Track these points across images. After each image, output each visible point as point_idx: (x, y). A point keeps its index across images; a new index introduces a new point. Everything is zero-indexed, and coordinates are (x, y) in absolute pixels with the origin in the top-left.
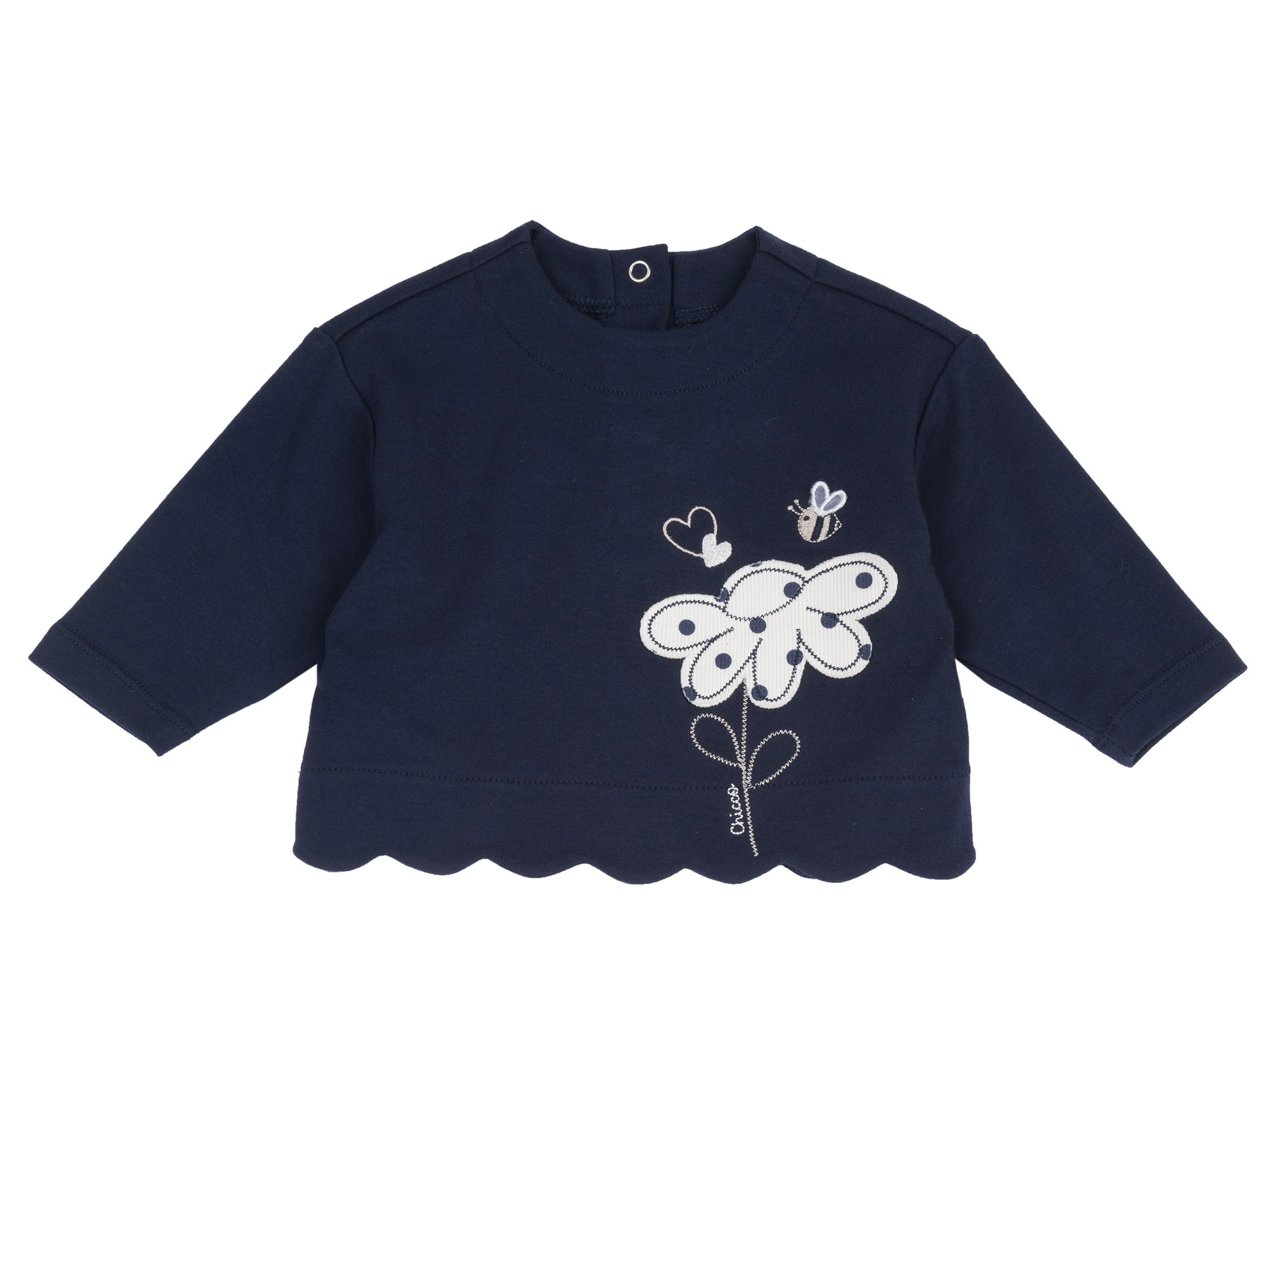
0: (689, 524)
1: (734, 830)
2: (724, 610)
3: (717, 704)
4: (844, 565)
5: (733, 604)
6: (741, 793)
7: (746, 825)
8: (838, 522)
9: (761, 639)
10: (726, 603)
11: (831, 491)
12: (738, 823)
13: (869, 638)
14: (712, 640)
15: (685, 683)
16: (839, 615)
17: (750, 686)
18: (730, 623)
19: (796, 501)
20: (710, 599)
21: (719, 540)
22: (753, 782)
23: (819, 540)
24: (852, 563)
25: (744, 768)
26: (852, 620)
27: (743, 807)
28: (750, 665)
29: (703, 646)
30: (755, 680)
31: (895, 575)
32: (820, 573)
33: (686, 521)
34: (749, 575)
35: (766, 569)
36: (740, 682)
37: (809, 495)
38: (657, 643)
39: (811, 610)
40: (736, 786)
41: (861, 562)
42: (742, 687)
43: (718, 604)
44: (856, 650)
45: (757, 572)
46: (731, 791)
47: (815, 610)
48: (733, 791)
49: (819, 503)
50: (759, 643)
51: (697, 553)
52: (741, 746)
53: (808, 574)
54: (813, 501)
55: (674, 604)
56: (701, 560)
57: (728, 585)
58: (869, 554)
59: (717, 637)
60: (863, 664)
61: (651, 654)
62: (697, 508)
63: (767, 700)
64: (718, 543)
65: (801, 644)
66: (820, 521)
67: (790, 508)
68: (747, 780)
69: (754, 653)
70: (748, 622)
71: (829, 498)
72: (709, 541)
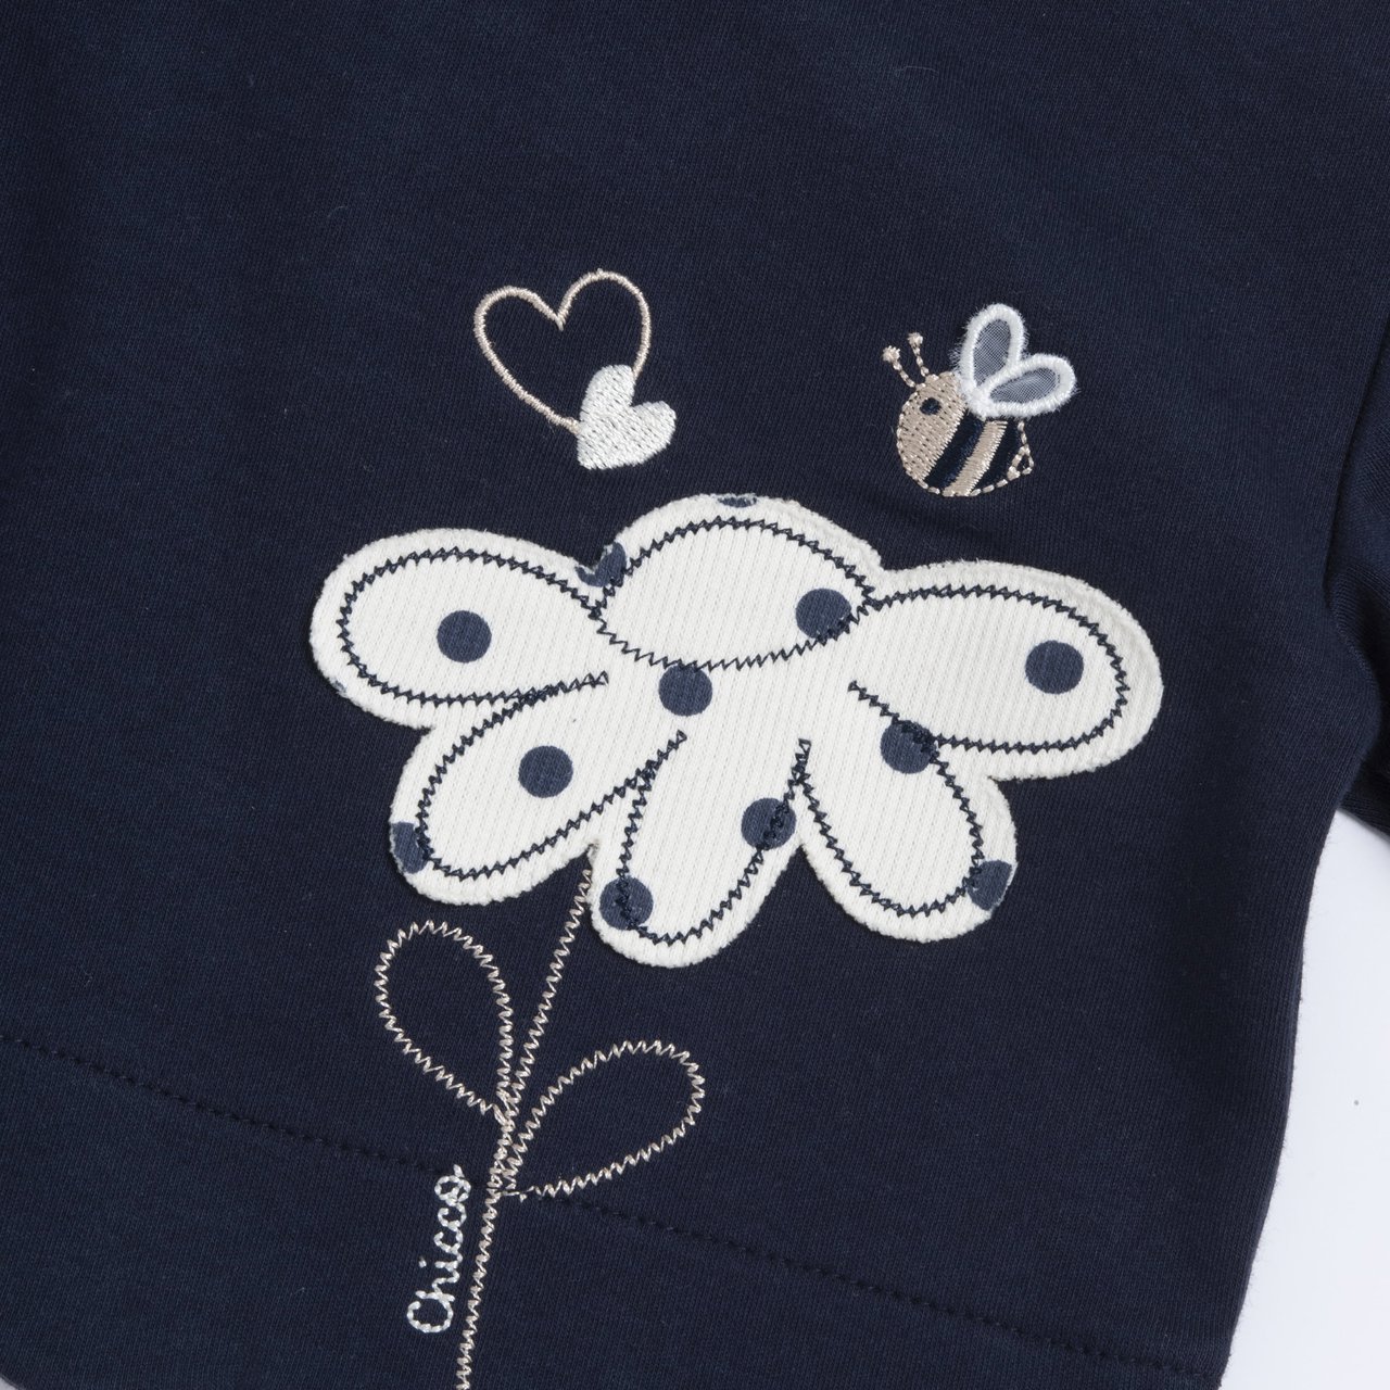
0: (560, 318)
1: (418, 1315)
2: (595, 614)
3: (484, 900)
4: (1006, 594)
5: (629, 604)
6: (476, 1204)
7: (461, 1309)
8: (1025, 450)
9: (682, 736)
10: (607, 593)
11: (1033, 347)
12: (437, 1295)
13: (1012, 845)
14: (531, 698)
15: (403, 810)
16: (942, 741)
17: (603, 874)
18: (602, 656)
19: (916, 339)
20: (564, 566)
21: (644, 393)
22: (523, 1180)
23: (950, 492)
24: (1033, 599)
25: (507, 1124)
26: (978, 773)
27: (470, 1249)
28: (623, 806)
29: (499, 706)
30: (625, 858)
31: (1157, 687)
32: (924, 593)
33: (556, 308)
34: (708, 526)
35: (762, 525)
36: (576, 853)
37: (960, 334)
38: (354, 660)
39: (863, 696)
40: (467, 1176)
41: (1060, 607)
42: (578, 869)
43: (584, 589)
44: (962, 869)
45: (734, 523)
46: (447, 1188)
47: (874, 701)
48: (454, 1190)
49: (985, 369)
50: (673, 745)
51: (563, 414)
52: (519, 1051)
53: (887, 582)
54: (968, 354)
55: (443, 554)
56: (569, 441)
57: (632, 539)
58: (1099, 596)
59: (551, 691)
60: (966, 917)
61: (329, 690)
62: (602, 274)
63: (643, 933)
64: (638, 400)
65: (799, 790)
66: (971, 427)
67: (892, 354)
68: (505, 1167)
69: (649, 771)
70: (659, 671)
71: (1017, 364)
72: (612, 387)
